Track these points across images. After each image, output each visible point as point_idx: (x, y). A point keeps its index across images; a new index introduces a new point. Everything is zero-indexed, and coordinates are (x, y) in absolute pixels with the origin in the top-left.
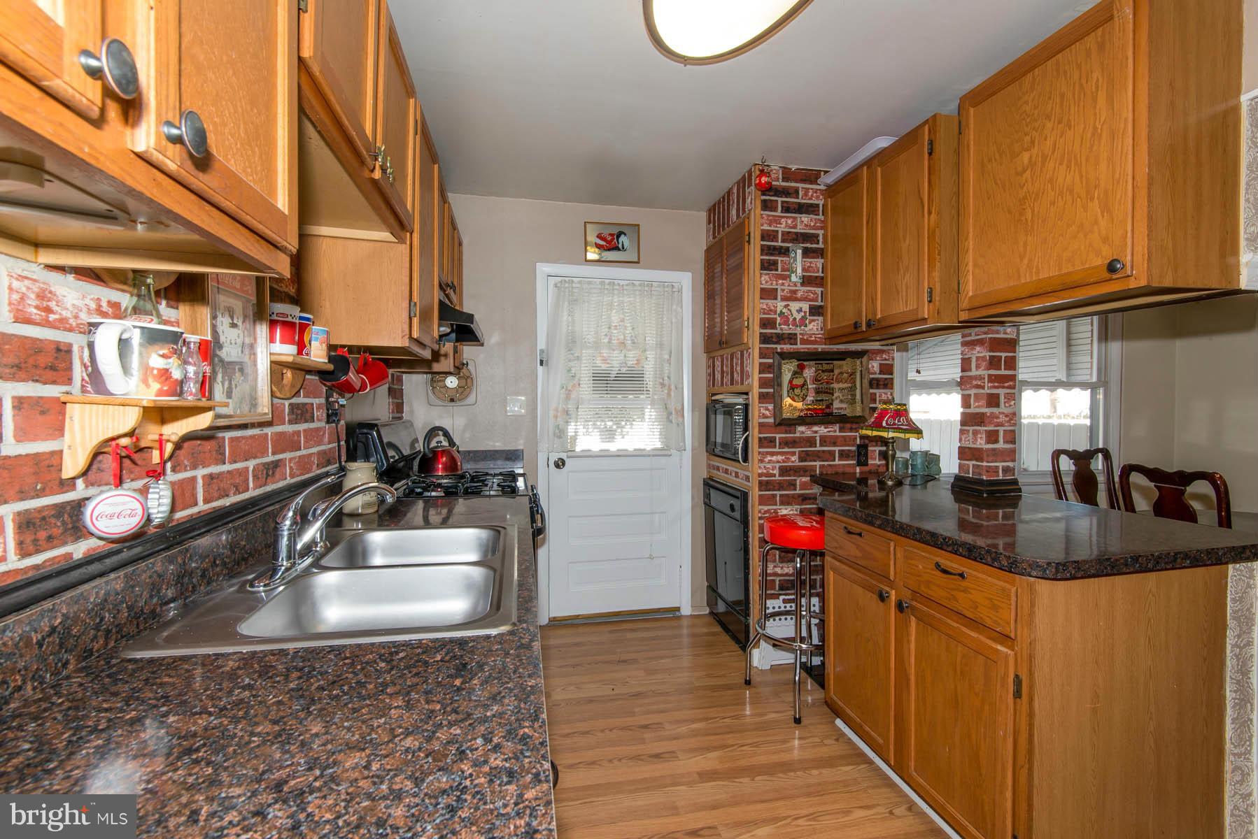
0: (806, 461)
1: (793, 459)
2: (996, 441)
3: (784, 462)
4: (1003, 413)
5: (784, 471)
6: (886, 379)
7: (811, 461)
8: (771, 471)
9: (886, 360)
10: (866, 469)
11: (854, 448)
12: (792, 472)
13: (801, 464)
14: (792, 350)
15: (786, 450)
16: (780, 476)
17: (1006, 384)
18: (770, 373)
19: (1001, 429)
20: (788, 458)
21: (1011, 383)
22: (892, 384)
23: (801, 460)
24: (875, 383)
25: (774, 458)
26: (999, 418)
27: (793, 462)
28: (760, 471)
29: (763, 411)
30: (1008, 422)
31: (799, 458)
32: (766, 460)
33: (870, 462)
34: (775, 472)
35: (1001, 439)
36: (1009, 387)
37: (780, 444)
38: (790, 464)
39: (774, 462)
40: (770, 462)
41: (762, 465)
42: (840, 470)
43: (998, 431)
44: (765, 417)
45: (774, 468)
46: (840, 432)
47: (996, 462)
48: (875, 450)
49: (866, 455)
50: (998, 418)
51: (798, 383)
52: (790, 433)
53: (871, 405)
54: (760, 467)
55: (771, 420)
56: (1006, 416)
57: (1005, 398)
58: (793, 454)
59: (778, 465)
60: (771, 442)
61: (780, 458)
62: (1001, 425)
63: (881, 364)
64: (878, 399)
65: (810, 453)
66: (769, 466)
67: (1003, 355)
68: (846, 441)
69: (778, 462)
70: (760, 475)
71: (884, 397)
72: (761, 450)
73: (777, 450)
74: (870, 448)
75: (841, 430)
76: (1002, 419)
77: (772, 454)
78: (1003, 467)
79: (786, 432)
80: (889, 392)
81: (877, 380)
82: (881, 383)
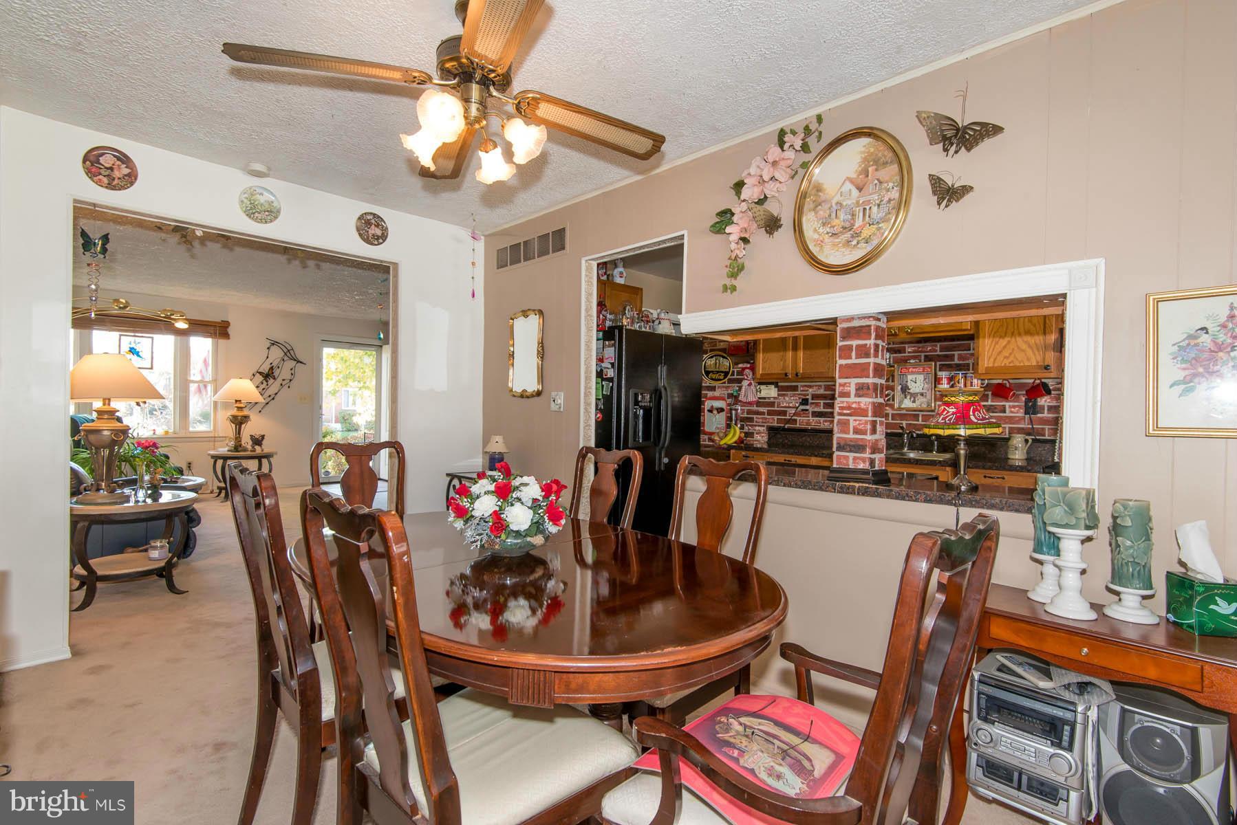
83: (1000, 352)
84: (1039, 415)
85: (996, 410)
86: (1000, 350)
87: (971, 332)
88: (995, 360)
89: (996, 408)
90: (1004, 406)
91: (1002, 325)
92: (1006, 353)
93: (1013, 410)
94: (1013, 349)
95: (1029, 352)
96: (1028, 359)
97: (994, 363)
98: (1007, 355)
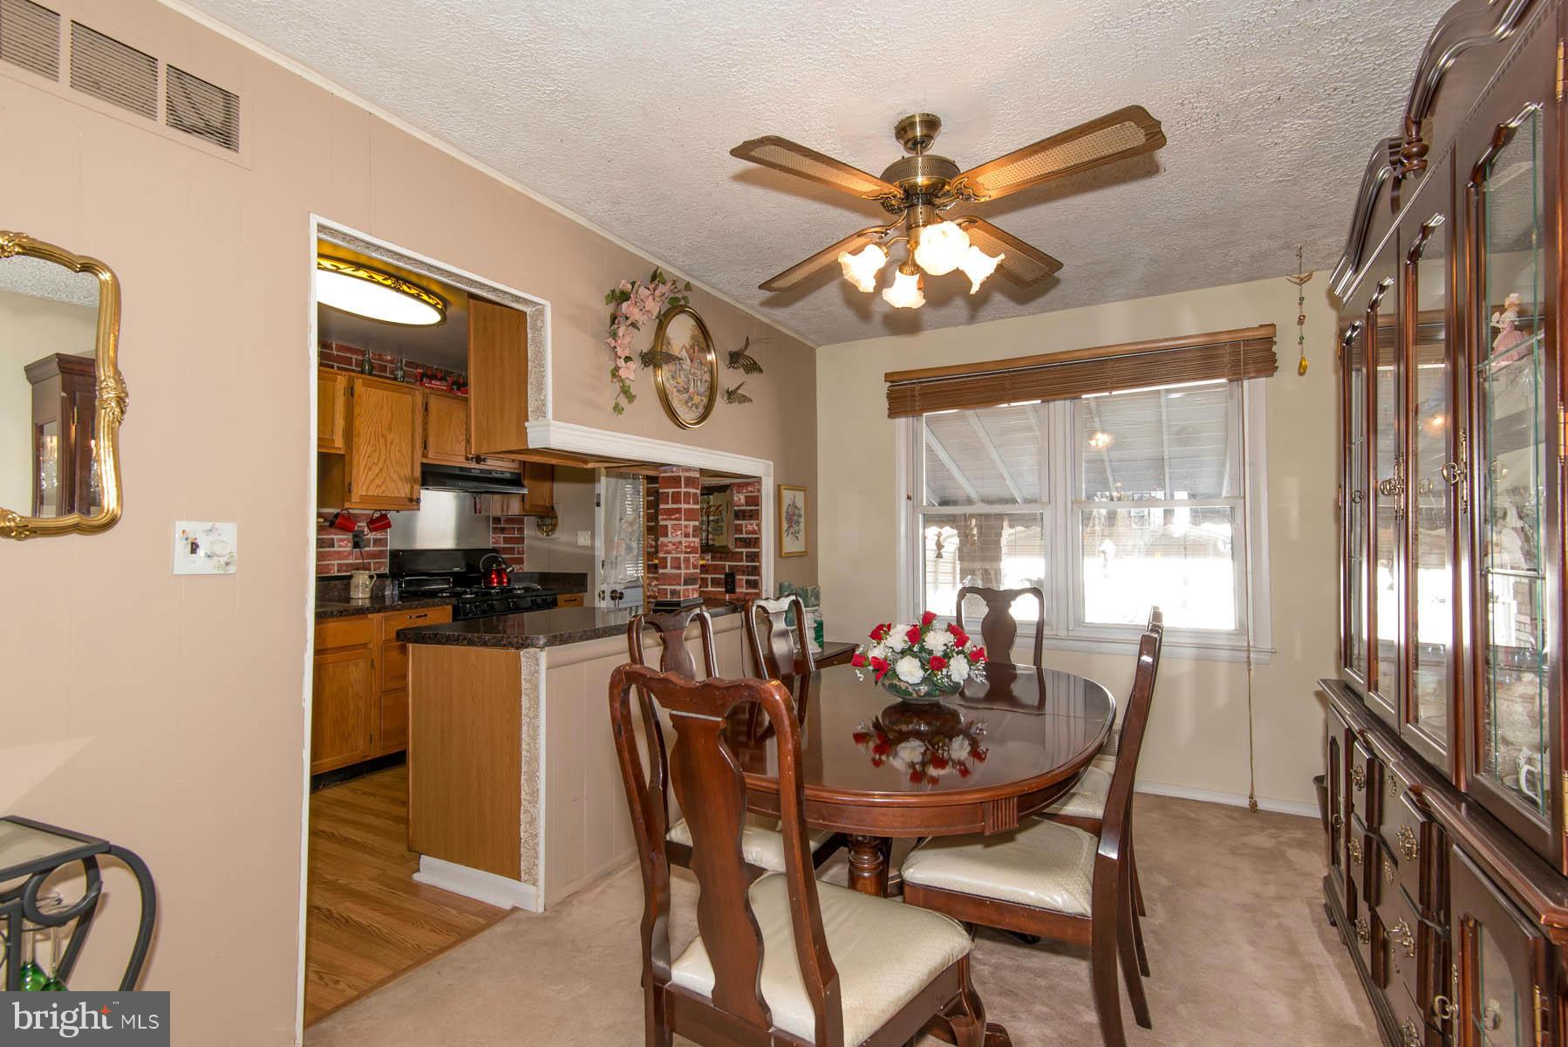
2: (665, 567)
4: (671, 542)
6: (753, 510)
9: (751, 492)
10: (732, 596)
11: (723, 576)
17: (673, 517)
19: (669, 556)
21: (678, 516)
22: (758, 515)
24: (740, 515)
29: (650, 540)
30: (675, 550)
32: (653, 584)
33: (738, 590)
35: (669, 565)
36: (676, 519)
41: (650, 588)
42: (712, 597)
43: (666, 558)
44: (651, 546)
46: (712, 561)
47: (665, 585)
48: (742, 578)
49: (733, 582)
50: (667, 546)
53: (736, 536)
56: (674, 545)
57: (672, 528)
62: (669, 552)
63: (746, 497)
64: (744, 529)
67: (671, 491)
68: (716, 569)
71: (750, 528)
74: (738, 577)
75: (713, 559)
76: (671, 547)
78: (671, 590)
80: (755, 522)
81: (744, 511)
82: (747, 514)
83: (373, 479)
84: (366, 549)
85: (324, 545)
86: (372, 477)
87: (342, 452)
88: (368, 487)
89: (324, 542)
90: (333, 539)
91: (375, 451)
92: (378, 482)
93: (341, 544)
94: (385, 479)
95: (400, 484)
96: (399, 490)
97: (367, 491)
98: (380, 483)
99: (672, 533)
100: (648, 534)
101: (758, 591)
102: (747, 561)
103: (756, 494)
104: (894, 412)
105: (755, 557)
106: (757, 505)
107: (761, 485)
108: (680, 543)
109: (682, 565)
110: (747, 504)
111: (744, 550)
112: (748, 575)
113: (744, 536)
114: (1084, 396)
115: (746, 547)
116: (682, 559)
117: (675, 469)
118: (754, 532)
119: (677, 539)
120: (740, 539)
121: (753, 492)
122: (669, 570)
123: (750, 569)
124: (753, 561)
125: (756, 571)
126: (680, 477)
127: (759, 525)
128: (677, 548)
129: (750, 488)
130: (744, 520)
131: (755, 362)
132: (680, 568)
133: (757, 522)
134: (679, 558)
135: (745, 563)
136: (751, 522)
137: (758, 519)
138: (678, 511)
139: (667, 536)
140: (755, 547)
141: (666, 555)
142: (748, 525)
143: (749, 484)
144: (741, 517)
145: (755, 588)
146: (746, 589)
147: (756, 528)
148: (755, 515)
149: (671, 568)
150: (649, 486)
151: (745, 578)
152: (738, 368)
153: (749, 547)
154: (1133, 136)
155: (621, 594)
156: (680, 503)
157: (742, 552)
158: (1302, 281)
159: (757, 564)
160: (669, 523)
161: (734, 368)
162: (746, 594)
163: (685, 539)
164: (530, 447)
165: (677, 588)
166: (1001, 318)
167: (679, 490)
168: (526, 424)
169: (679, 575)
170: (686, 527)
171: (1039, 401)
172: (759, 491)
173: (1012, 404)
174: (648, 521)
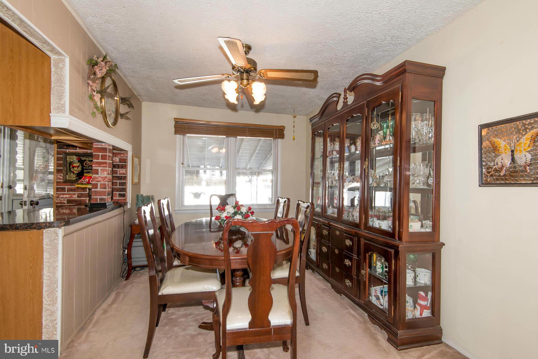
0: (81, 197)
1: (74, 196)
2: (97, 188)
3: (69, 198)
4: (100, 177)
5: (69, 201)
6: (123, 165)
7: (83, 197)
8: (63, 202)
9: (122, 157)
12: (73, 202)
13: (78, 199)
14: (74, 152)
15: (71, 193)
16: (67, 203)
17: (102, 166)
18: (62, 161)
19: (99, 183)
20: (72, 196)
21: (105, 165)
22: (126, 167)
23: (78, 197)
25: (64, 196)
26: (98, 179)
27: (74, 198)
28: (57, 201)
29: (58, 176)
30: (102, 180)
31: (78, 196)
32: (60, 197)
34: (65, 202)
35: (99, 187)
36: (104, 167)
37: (68, 190)
38: (73, 199)
39: (64, 198)
40: (62, 197)
41: (58, 199)
43: (97, 184)
44: (60, 179)
45: (64, 200)
47: (96, 196)
51: (76, 166)
52: (73, 186)
54: (57, 200)
55: (62, 180)
58: (75, 194)
59: (66, 199)
60: (63, 189)
61: (67, 196)
62: (99, 181)
63: (120, 159)
64: (118, 172)
65: (82, 194)
66: (61, 199)
67: (101, 154)
69: (67, 198)
70: (57, 203)
71: (121, 172)
72: (57, 193)
73: (66, 193)
76: (100, 179)
77: (63, 194)
78: (100, 198)
79: (70, 186)
80: (124, 170)
81: (118, 165)
82: (120, 166)
99: (101, 173)
100: (57, 173)
101: (125, 198)
102: (119, 186)
103: (125, 158)
104: (176, 132)
105: (125, 184)
106: (126, 163)
107: (128, 155)
108: (106, 177)
109: (107, 187)
110: (120, 162)
111: (118, 181)
112: (120, 191)
113: (118, 175)
114: (238, 137)
115: (119, 180)
116: (107, 184)
117: (103, 144)
118: (124, 174)
119: (105, 176)
120: (116, 177)
121: (124, 157)
122: (99, 189)
123: (121, 189)
124: (123, 186)
125: (124, 190)
126: (107, 148)
127: (126, 171)
128: (104, 179)
129: (122, 155)
130: (118, 168)
131: (132, 104)
132: (106, 188)
133: (125, 169)
134: (105, 184)
135: (118, 187)
136: (123, 169)
137: (126, 168)
138: (106, 163)
139: (98, 174)
140: (124, 180)
141: (97, 183)
142: (121, 171)
143: (121, 154)
144: (117, 167)
145: (124, 197)
146: (119, 197)
147: (125, 172)
148: (124, 167)
149: (100, 188)
150: (58, 150)
151: (118, 193)
152: (125, 104)
153: (121, 180)
154: (311, 77)
155: (38, 202)
156: (107, 160)
157: (117, 182)
158: (295, 117)
159: (125, 187)
160: (100, 169)
161: (123, 104)
162: (119, 200)
163: (108, 176)
164: (52, 126)
165: (104, 197)
166: (216, 108)
167: (106, 154)
168: (50, 114)
169: (105, 192)
170: (108, 170)
171: (225, 137)
172: (127, 157)
173: (219, 136)
174: (57, 167)
